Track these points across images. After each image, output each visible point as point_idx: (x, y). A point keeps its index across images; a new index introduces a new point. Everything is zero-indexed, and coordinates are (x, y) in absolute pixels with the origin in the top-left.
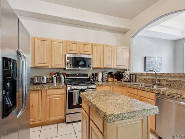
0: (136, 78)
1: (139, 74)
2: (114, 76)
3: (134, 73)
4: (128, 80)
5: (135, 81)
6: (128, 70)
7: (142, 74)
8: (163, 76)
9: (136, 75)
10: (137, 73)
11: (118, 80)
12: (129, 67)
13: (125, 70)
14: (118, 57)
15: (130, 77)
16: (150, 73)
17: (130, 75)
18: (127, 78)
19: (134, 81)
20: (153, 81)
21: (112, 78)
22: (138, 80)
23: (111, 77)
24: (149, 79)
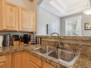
0: (41, 40)
1: (44, 37)
2: (20, 39)
3: (39, 36)
4: (34, 43)
5: (41, 43)
6: (34, 33)
7: (46, 37)
8: (67, 39)
9: (41, 38)
10: (42, 36)
11: (24, 43)
12: (36, 30)
13: (32, 33)
14: (24, 20)
15: (36, 40)
16: (53, 36)
17: (36, 38)
18: (33, 41)
19: (39, 43)
20: (56, 44)
21: (18, 42)
22: (42, 42)
23: (16, 40)
24: (52, 42)
